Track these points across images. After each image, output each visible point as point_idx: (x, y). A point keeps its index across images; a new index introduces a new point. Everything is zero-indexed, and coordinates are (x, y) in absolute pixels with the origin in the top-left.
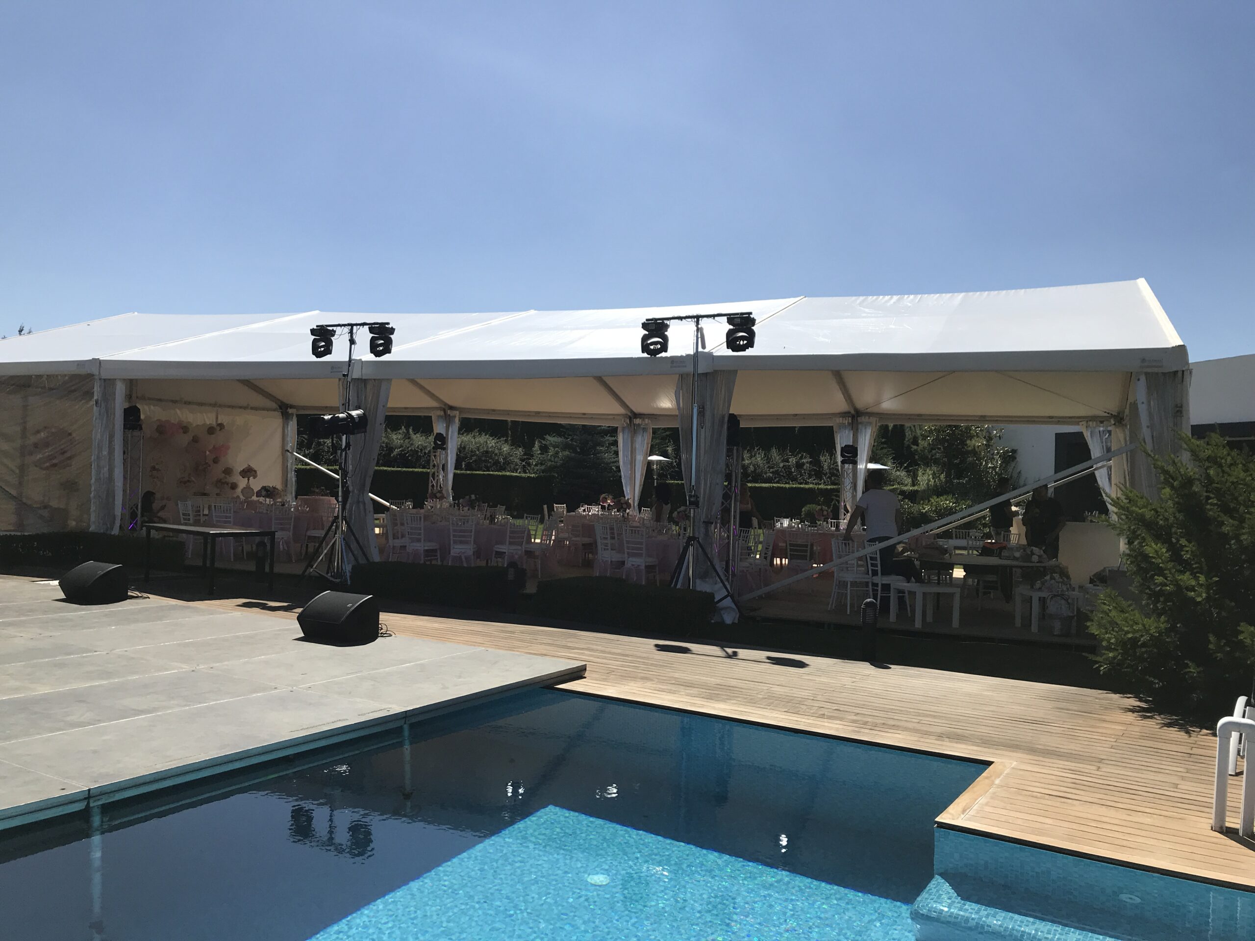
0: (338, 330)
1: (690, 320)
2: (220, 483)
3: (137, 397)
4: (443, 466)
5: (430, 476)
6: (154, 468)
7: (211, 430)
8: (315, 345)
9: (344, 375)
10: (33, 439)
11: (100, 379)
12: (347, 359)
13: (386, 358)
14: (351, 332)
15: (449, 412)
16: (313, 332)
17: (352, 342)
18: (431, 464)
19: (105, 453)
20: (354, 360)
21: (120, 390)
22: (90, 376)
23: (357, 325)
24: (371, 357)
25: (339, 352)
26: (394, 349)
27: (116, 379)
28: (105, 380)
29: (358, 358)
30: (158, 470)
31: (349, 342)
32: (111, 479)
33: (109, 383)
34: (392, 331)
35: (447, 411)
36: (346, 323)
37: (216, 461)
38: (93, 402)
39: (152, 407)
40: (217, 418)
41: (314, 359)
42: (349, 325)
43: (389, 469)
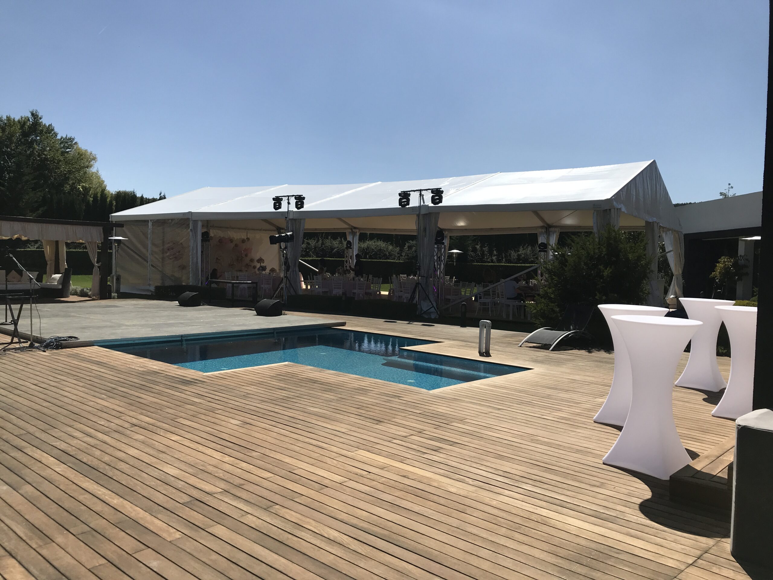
0: (284, 198)
1: (417, 192)
2: (247, 265)
3: (210, 226)
4: (351, 256)
5: (345, 262)
6: (217, 258)
7: (243, 241)
8: (275, 204)
9: (286, 217)
10: (167, 246)
11: (192, 220)
12: (287, 211)
13: (301, 210)
14: (288, 199)
15: (354, 230)
16: (274, 199)
17: (289, 203)
18: (345, 256)
19: (195, 252)
20: (290, 211)
21: (200, 224)
22: (188, 219)
23: (290, 196)
24: (296, 210)
25: (284, 208)
26: (305, 206)
27: (197, 220)
28: (194, 220)
29: (292, 210)
30: (219, 260)
31: (287, 204)
32: (197, 263)
33: (195, 222)
34: (304, 198)
35: (353, 229)
36: (286, 195)
37: (246, 255)
38: (189, 230)
39: (217, 231)
40: (247, 236)
41: (274, 210)
42: (287, 196)
43: (331, 259)
